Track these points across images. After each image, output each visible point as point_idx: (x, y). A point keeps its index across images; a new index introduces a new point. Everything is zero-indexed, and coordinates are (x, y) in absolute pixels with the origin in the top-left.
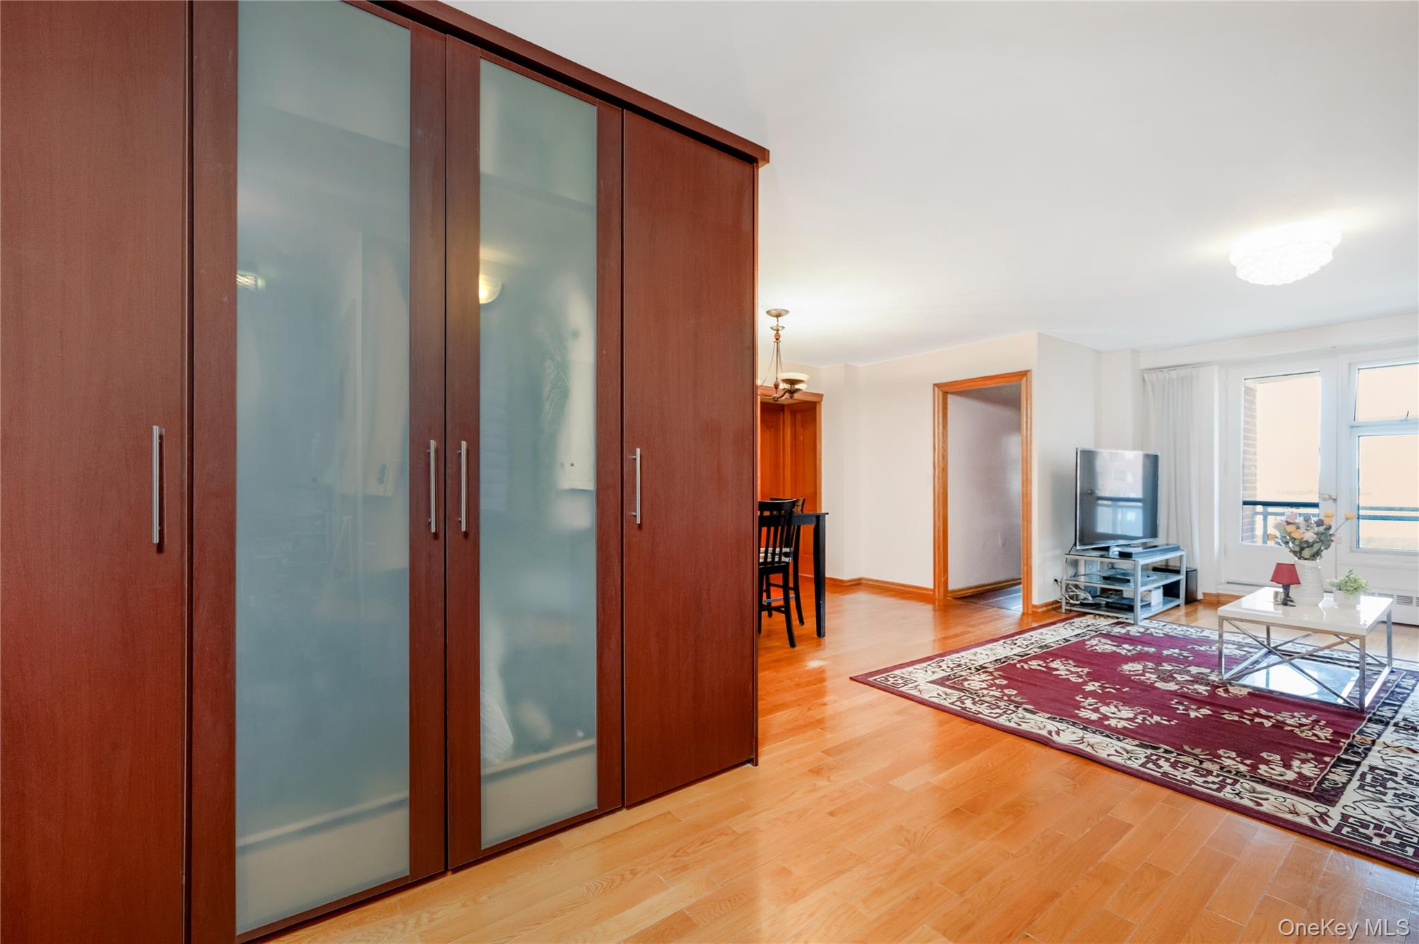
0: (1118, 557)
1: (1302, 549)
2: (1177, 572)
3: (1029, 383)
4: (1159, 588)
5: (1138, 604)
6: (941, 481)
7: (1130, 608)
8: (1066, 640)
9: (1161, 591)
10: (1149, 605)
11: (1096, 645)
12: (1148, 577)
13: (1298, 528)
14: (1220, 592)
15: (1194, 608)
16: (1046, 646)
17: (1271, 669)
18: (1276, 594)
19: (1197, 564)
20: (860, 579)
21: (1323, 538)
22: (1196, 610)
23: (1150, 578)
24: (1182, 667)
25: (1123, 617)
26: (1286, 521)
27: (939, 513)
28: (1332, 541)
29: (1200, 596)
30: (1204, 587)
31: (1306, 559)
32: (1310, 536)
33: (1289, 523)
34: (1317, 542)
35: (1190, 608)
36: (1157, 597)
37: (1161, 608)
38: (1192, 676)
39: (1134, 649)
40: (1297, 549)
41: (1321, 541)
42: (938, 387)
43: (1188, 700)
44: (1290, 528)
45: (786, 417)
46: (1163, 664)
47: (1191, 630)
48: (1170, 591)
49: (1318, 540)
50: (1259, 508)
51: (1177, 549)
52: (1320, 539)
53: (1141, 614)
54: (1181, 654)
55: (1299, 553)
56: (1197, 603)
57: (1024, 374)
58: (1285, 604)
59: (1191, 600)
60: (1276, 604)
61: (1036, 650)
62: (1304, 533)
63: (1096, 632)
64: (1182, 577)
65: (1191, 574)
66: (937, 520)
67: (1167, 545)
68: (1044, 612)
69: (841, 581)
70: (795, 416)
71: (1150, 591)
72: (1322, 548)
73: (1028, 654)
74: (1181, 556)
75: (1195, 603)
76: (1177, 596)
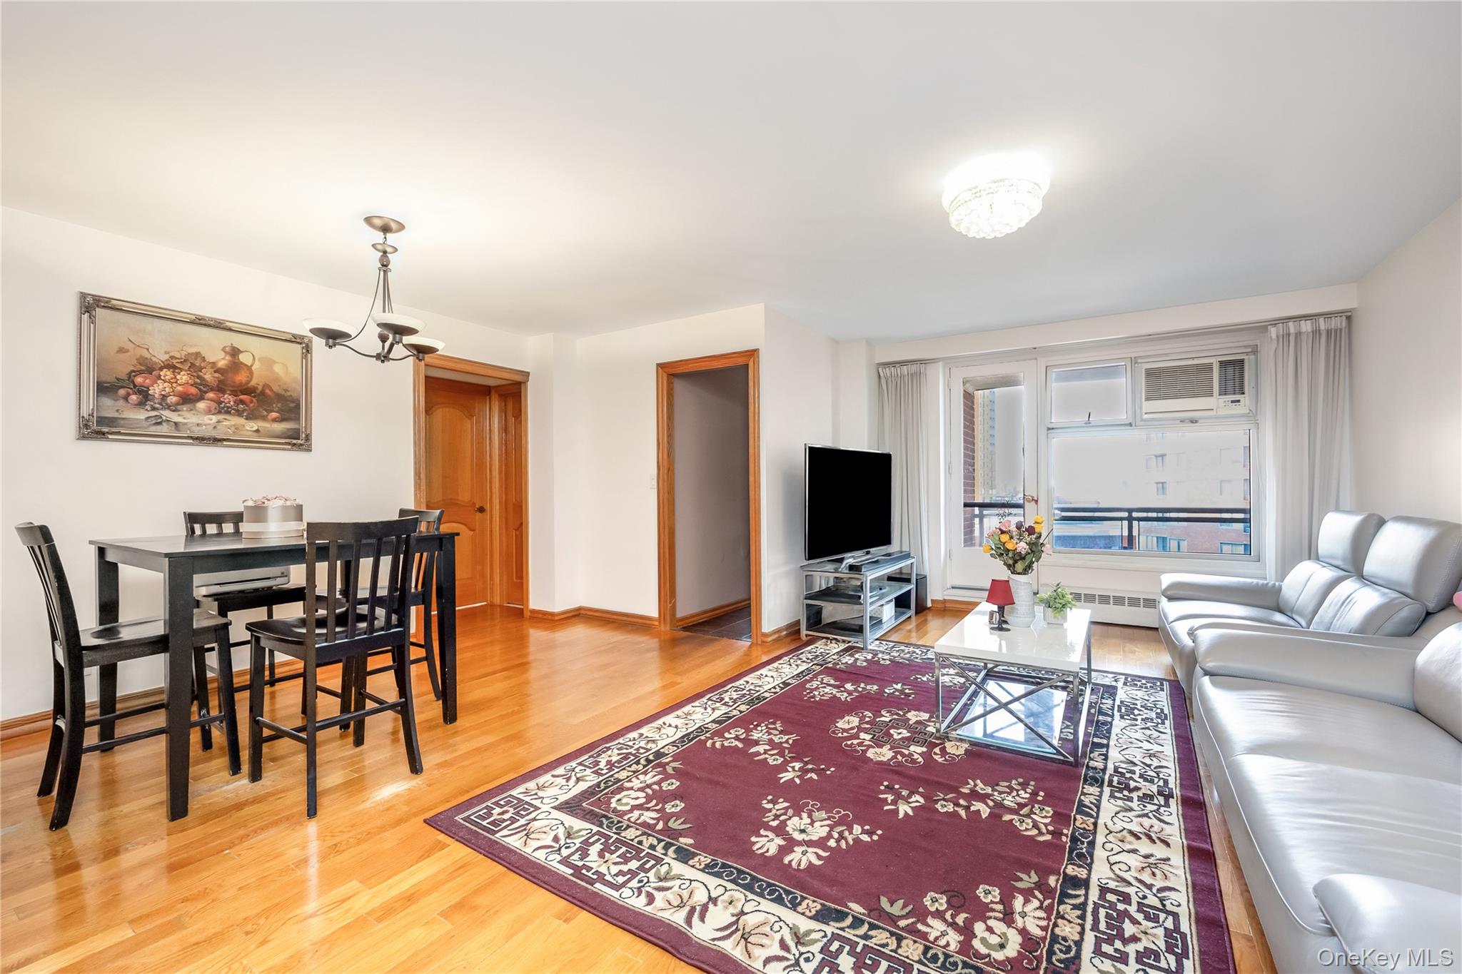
0: (847, 571)
1: (1016, 562)
2: (908, 581)
3: (757, 364)
4: (891, 601)
5: (867, 625)
6: (666, 484)
7: (859, 630)
8: (785, 684)
9: (893, 603)
10: (880, 622)
11: (817, 688)
12: (881, 589)
13: (1011, 538)
14: (946, 598)
15: (923, 619)
16: (758, 698)
17: (988, 717)
18: (992, 614)
19: (927, 571)
20: (579, 609)
21: (1034, 549)
22: (926, 621)
23: (883, 591)
24: (901, 713)
25: (854, 641)
26: (1000, 530)
27: (664, 523)
28: (1043, 551)
29: (929, 604)
30: (935, 593)
31: (1019, 574)
32: (1022, 547)
33: (1003, 532)
34: (1029, 553)
35: (921, 616)
36: (888, 612)
37: (893, 623)
38: (909, 728)
39: (856, 690)
40: (1011, 562)
41: (1032, 551)
42: (661, 368)
43: (901, 779)
44: (1005, 538)
45: (492, 403)
46: (883, 713)
47: (918, 651)
48: (902, 602)
49: (1030, 551)
50: (977, 510)
51: (908, 556)
52: (1031, 549)
53: (871, 636)
54: (902, 691)
55: (1011, 567)
56: (927, 611)
57: (753, 353)
58: (1001, 629)
59: (921, 609)
60: (992, 629)
61: (743, 708)
62: (1017, 543)
63: (822, 665)
64: (912, 586)
65: (922, 581)
66: (661, 531)
67: (901, 552)
68: (776, 640)
69: (552, 614)
70: (505, 402)
71: (882, 605)
72: (1034, 559)
73: (731, 718)
74: (912, 564)
75: (925, 613)
76: (909, 607)
